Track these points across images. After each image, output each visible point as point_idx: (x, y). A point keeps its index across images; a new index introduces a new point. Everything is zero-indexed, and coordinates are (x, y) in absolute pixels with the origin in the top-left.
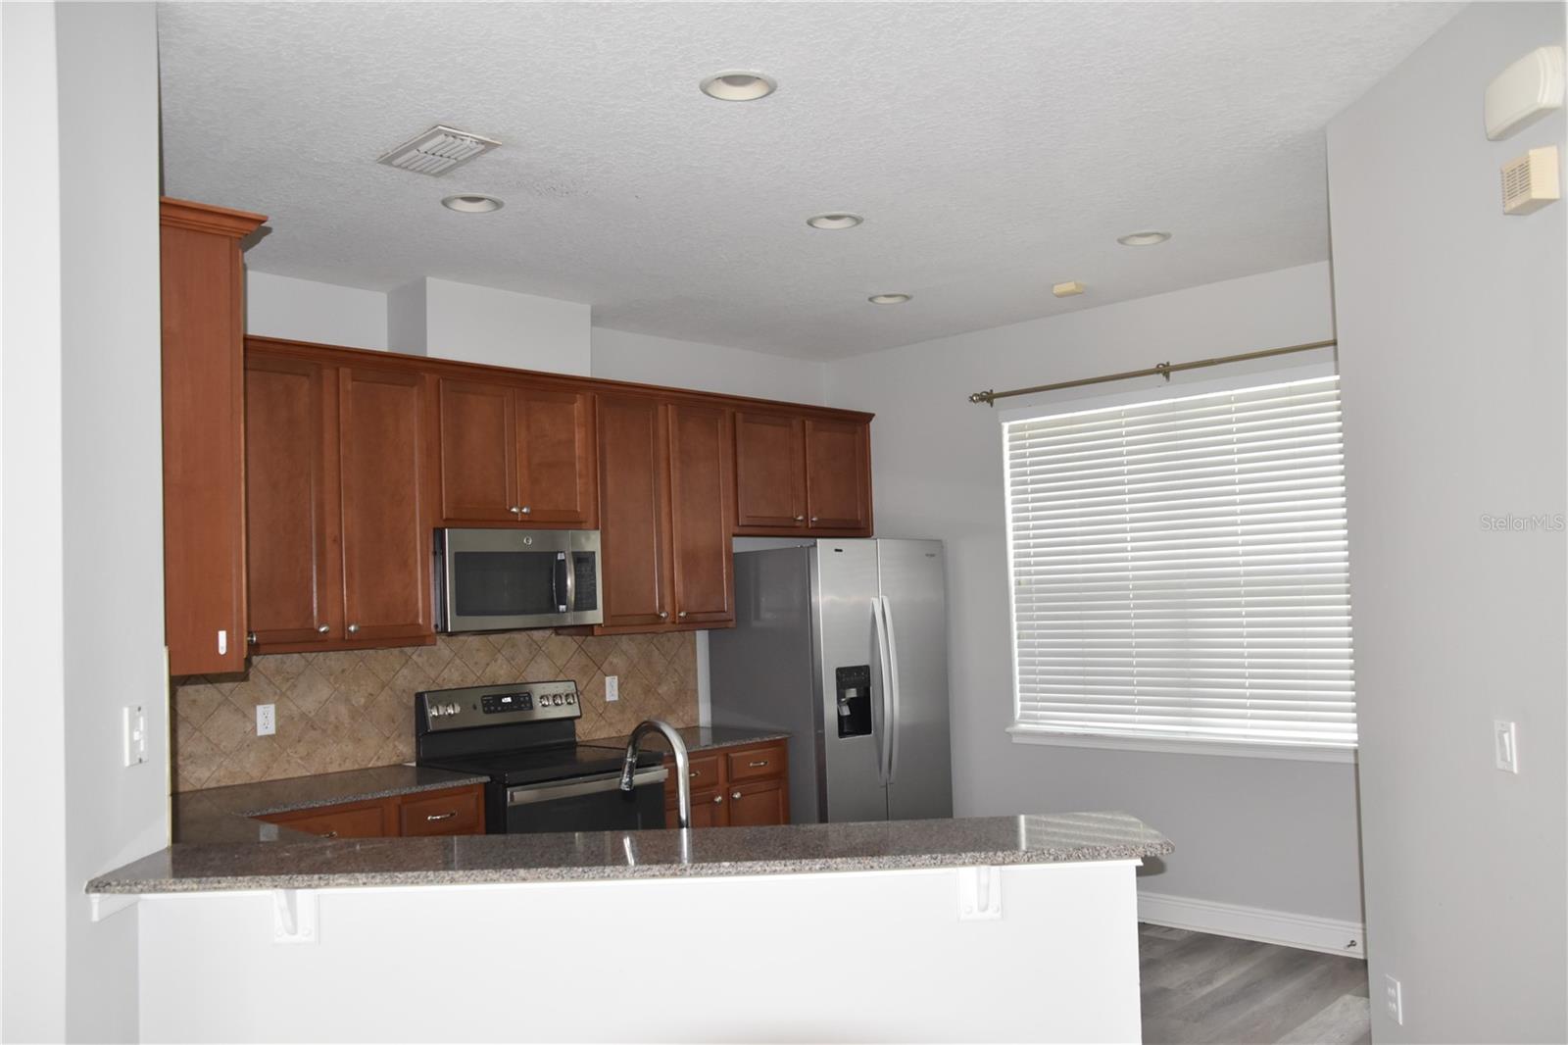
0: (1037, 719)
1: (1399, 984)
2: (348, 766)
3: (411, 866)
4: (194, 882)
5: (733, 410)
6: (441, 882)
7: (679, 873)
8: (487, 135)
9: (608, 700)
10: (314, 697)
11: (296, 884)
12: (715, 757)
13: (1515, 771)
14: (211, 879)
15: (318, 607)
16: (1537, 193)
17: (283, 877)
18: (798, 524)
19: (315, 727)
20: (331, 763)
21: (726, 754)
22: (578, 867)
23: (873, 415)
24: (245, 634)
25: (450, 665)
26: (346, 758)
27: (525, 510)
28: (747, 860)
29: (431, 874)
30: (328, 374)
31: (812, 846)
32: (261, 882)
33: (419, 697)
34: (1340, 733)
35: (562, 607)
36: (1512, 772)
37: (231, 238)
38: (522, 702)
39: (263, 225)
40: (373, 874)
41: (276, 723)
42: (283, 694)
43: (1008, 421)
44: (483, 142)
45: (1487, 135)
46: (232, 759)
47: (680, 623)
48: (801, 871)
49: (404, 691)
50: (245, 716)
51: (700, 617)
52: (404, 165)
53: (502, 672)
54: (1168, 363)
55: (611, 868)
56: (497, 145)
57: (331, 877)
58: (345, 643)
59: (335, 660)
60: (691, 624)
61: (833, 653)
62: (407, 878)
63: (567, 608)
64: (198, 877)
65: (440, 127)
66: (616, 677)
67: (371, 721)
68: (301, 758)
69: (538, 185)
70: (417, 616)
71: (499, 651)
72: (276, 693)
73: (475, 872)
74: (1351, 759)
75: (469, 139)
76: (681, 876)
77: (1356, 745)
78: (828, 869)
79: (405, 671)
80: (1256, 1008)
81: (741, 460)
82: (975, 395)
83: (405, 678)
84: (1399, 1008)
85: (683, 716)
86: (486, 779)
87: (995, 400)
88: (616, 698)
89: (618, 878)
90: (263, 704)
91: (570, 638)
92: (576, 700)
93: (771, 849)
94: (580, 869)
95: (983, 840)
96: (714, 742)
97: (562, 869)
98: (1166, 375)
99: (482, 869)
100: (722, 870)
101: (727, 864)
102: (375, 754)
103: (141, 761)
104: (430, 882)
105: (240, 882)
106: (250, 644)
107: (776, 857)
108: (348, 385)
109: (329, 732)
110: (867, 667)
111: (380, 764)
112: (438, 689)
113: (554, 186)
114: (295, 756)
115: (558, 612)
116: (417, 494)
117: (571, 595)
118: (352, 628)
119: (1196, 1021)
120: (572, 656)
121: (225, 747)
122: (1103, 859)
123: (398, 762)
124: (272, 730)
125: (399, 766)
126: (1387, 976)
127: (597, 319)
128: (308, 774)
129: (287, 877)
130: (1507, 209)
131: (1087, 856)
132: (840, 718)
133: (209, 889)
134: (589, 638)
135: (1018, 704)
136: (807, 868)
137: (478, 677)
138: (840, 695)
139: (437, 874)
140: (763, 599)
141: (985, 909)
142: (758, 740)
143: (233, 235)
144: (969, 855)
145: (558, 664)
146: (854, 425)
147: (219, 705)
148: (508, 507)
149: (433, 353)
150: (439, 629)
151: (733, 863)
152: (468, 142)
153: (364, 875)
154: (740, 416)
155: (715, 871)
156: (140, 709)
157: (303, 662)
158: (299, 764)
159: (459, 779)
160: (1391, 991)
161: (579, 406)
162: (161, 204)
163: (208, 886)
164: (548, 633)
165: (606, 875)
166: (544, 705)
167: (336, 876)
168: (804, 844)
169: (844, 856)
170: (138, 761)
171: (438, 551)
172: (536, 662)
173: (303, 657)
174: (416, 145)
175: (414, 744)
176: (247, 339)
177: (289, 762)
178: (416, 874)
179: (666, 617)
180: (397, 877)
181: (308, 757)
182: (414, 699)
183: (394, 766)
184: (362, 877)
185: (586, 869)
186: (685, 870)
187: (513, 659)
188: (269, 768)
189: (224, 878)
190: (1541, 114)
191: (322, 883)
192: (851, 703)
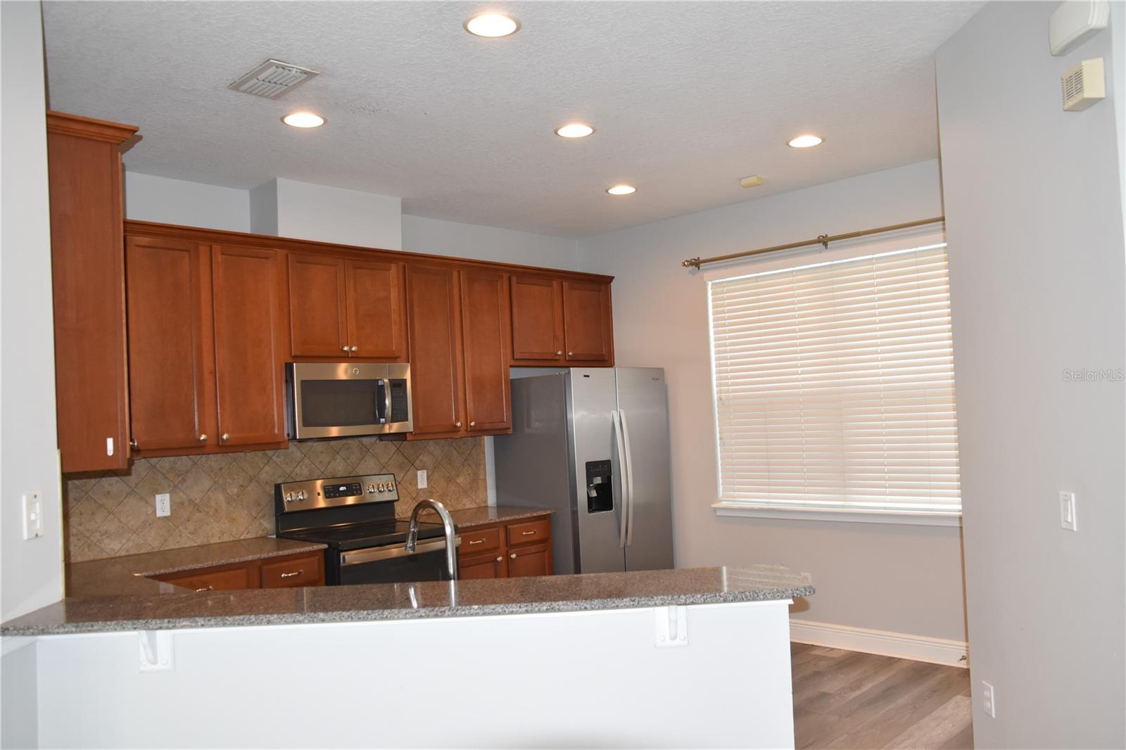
0: (734, 497)
1: (992, 688)
2: (226, 538)
3: (239, 611)
4: (73, 626)
5: (509, 275)
6: (260, 624)
7: (440, 614)
8: (306, 67)
9: (419, 488)
10: (198, 489)
11: (151, 626)
12: (497, 529)
13: (1075, 529)
14: (86, 624)
15: (199, 422)
16: (1088, 93)
17: (141, 621)
18: (557, 358)
19: (200, 510)
20: (213, 536)
21: (505, 525)
22: (364, 610)
23: (613, 278)
24: (128, 439)
25: (301, 464)
26: (224, 533)
27: (353, 349)
28: (491, 604)
29: (253, 617)
30: (204, 250)
31: (543, 592)
32: (124, 625)
33: (278, 488)
34: (949, 504)
35: (382, 420)
36: (1073, 531)
37: (111, 143)
38: (354, 490)
39: (136, 134)
40: (209, 618)
41: (171, 508)
42: (175, 486)
43: (711, 281)
44: (305, 73)
45: (1051, 52)
46: (138, 534)
47: (470, 431)
48: (532, 612)
49: (267, 483)
50: (147, 503)
51: (487, 426)
52: (249, 91)
53: (340, 468)
54: (826, 236)
55: (389, 611)
56: (318, 74)
57: (178, 620)
58: (222, 448)
59: (214, 461)
60: (479, 432)
61: (584, 451)
62: (235, 620)
63: (386, 421)
64: (76, 622)
65: (272, 61)
66: (425, 471)
67: (242, 506)
68: (190, 533)
69: (351, 105)
70: (273, 427)
71: (338, 453)
72: (170, 486)
73: (286, 615)
74: (957, 524)
75: (295, 70)
76: (441, 616)
77: (961, 513)
78: (552, 610)
79: (267, 468)
80: (891, 706)
81: (515, 310)
82: (687, 261)
83: (267, 473)
84: (992, 706)
85: (476, 499)
86: (325, 546)
87: (701, 265)
88: (426, 486)
89: (394, 619)
90: (160, 493)
91: (390, 443)
92: (395, 488)
93: (512, 595)
94: (365, 612)
95: (672, 586)
96: (498, 517)
97: (351, 612)
98: (825, 244)
99: (292, 613)
100: (472, 611)
101: (476, 607)
102: (246, 529)
103: (37, 535)
104: (252, 624)
105: (108, 625)
106: (132, 449)
107: (513, 601)
108: (219, 258)
109: (211, 513)
110: (609, 461)
111: (249, 536)
112: (292, 480)
113: (363, 106)
114: (185, 531)
115: (379, 423)
116: (272, 339)
117: (388, 411)
118: (225, 437)
119: (847, 717)
120: (392, 456)
121: (132, 525)
122: (761, 600)
123: (263, 535)
124: (167, 513)
125: (264, 538)
126: (984, 682)
127: (406, 208)
128: (196, 544)
129: (144, 622)
130: (1066, 107)
131: (749, 598)
132: (589, 498)
133: (85, 632)
134: (404, 443)
135: (721, 488)
136: (537, 609)
137: (323, 473)
138: (589, 481)
139: (257, 617)
140: (533, 412)
141: (674, 638)
142: (529, 515)
143: (112, 141)
144: (659, 598)
145: (382, 462)
146: (599, 285)
147: (127, 495)
148: (341, 347)
149: (282, 233)
150: (290, 437)
151: (481, 606)
152: (294, 72)
153: (202, 619)
154: (514, 279)
155: (467, 612)
156: (35, 496)
157: (190, 463)
158: (189, 538)
159: (306, 546)
160: (987, 693)
161: (393, 272)
162: (48, 116)
163: (84, 629)
164: (374, 439)
165: (385, 616)
166: (371, 492)
167: (181, 620)
168: (537, 591)
169: (565, 600)
170: (34, 535)
171: (289, 380)
172: (366, 461)
173: (190, 458)
174: (255, 75)
175: (274, 522)
176: (126, 222)
177: (180, 535)
178: (241, 617)
179: (460, 427)
180: (227, 620)
181: (194, 533)
182: (274, 488)
183: (261, 538)
184: (200, 621)
185: (370, 612)
186: (444, 612)
187: (348, 459)
188: (165, 541)
189: (96, 623)
190: (1092, 33)
191: (171, 625)
192: (597, 487)
